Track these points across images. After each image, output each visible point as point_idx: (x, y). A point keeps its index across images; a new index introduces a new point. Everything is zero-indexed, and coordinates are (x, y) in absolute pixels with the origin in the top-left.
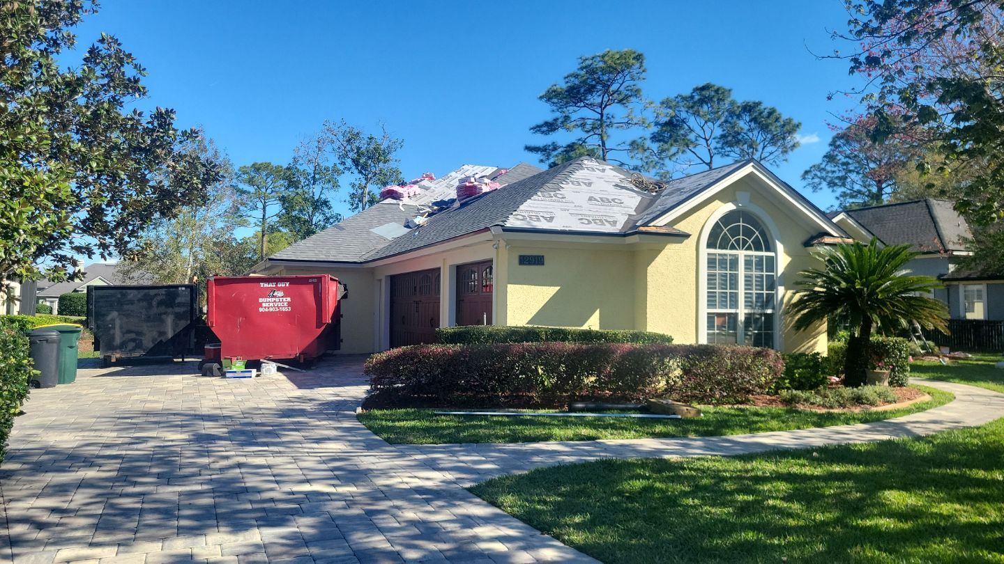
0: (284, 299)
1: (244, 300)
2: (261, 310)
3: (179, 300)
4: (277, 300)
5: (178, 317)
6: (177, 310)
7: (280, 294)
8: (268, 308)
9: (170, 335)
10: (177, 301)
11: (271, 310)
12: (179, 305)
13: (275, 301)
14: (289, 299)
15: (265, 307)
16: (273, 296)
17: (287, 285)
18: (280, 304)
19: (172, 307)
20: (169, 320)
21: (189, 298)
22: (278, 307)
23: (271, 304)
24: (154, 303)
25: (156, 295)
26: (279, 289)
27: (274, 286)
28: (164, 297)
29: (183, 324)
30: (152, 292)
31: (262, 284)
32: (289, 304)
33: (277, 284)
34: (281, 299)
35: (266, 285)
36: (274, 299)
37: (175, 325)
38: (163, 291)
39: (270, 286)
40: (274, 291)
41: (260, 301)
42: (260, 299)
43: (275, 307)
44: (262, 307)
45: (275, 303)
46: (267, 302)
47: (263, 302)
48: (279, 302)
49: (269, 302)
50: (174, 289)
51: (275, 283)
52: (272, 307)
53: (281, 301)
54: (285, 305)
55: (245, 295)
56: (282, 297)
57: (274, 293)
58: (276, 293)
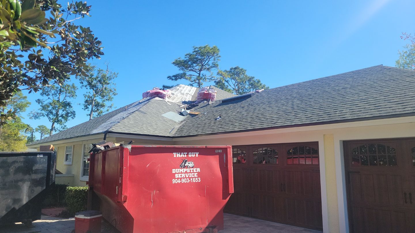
0: (195, 169)
1: (158, 171)
2: (174, 181)
3: (36, 167)
4: (188, 170)
5: (35, 183)
6: (34, 176)
7: (191, 164)
8: (181, 179)
9: (25, 200)
10: (34, 168)
11: (183, 181)
12: (36, 172)
13: (186, 172)
14: (199, 170)
15: (178, 179)
16: (185, 167)
17: (197, 156)
18: (191, 175)
19: (30, 174)
20: (25, 188)
21: (46, 165)
22: (190, 178)
23: (183, 175)
24: (12, 170)
25: (14, 162)
26: (191, 159)
27: (186, 156)
28: (22, 165)
29: (38, 190)
30: (10, 159)
31: (175, 154)
32: (199, 174)
33: (188, 154)
34: (192, 169)
35: (179, 155)
36: (185, 170)
37: (31, 190)
38: (22, 159)
39: (181, 156)
40: (186, 161)
41: (173, 172)
42: (173, 170)
43: (186, 178)
44: (175, 178)
45: (186, 174)
46: (179, 173)
47: (176, 173)
48: (190, 172)
49: (181, 173)
50: (32, 157)
51: (187, 153)
52: (184, 178)
53: (192, 171)
54: (195, 176)
55: (159, 165)
56: (192, 167)
57: (185, 163)
58: (187, 164)
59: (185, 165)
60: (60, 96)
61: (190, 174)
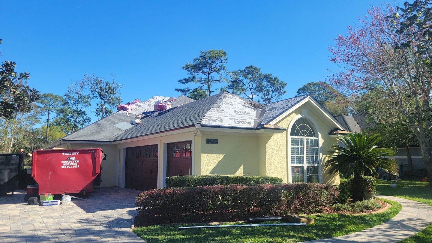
0: (76, 161)
1: (53, 162)
2: (62, 167)
3: (12, 162)
4: (72, 162)
5: (11, 171)
6: (11, 167)
7: (74, 158)
8: (67, 166)
9: (6, 180)
10: (11, 162)
11: (68, 167)
12: (12, 164)
13: (70, 163)
14: (78, 161)
15: (65, 166)
16: (70, 160)
17: (77, 154)
19: (8, 166)
20: (6, 173)
21: (18, 161)
22: (72, 166)
23: (68, 164)
26: (73, 156)
27: (70, 154)
28: (4, 160)
29: (14, 174)
32: (78, 164)
33: (71, 154)
34: (74, 161)
35: (66, 154)
36: (70, 161)
37: (9, 175)
38: (4, 157)
39: (68, 154)
40: (70, 157)
41: (62, 163)
42: (62, 161)
43: (70, 166)
44: (63, 166)
45: (70, 164)
46: (66, 163)
47: (64, 163)
48: (73, 163)
49: (67, 163)
50: (10, 156)
52: (69, 166)
53: (74, 162)
54: (76, 165)
55: (54, 159)
56: (74, 160)
57: (70, 158)
58: (71, 158)
59: (70, 159)
60: (78, 105)
61: (73, 164)
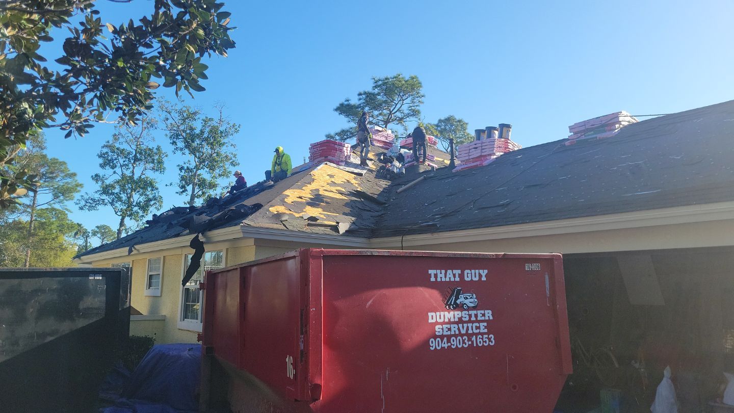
0: (479, 312)
2: (434, 344)
3: (86, 302)
4: (465, 315)
7: (471, 301)
8: (449, 337)
11: (455, 343)
12: (88, 313)
13: (460, 320)
14: (489, 314)
15: (442, 337)
16: (457, 307)
17: (483, 276)
18: (472, 328)
22: (470, 336)
23: (454, 328)
24: (31, 310)
25: (36, 292)
26: (466, 287)
27: (457, 278)
30: (28, 285)
31: (432, 272)
32: (490, 327)
33: (462, 274)
34: (473, 313)
35: (441, 277)
36: (458, 314)
38: (54, 283)
39: (449, 278)
40: (459, 292)
41: (430, 321)
42: (430, 314)
43: (462, 335)
45: (460, 325)
46: (444, 323)
47: (437, 323)
48: (470, 321)
49: (450, 322)
51: (459, 272)
52: (456, 336)
53: (473, 319)
54: (482, 331)
60: (134, 167)
61: (470, 325)
